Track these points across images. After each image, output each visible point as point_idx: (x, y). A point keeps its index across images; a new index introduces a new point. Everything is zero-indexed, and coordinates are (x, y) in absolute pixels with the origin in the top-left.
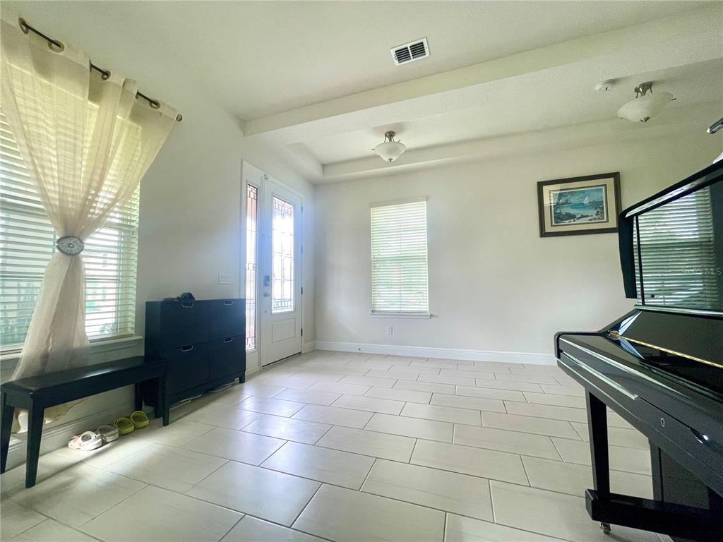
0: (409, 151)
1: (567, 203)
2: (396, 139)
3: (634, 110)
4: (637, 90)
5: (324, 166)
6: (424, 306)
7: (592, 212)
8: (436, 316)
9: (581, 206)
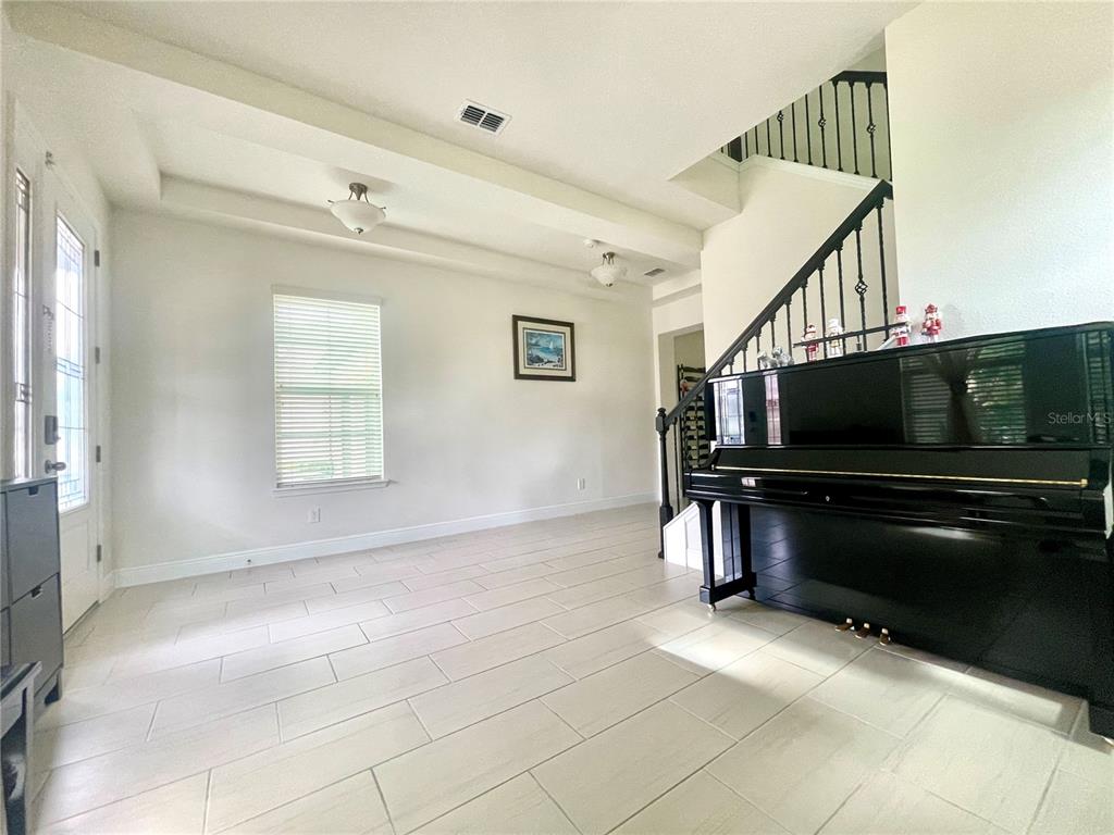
0: (390, 227)
1: (536, 344)
2: (371, 198)
3: (604, 273)
4: (604, 256)
5: (165, 176)
6: (378, 468)
7: (555, 358)
8: (395, 482)
9: (546, 350)
